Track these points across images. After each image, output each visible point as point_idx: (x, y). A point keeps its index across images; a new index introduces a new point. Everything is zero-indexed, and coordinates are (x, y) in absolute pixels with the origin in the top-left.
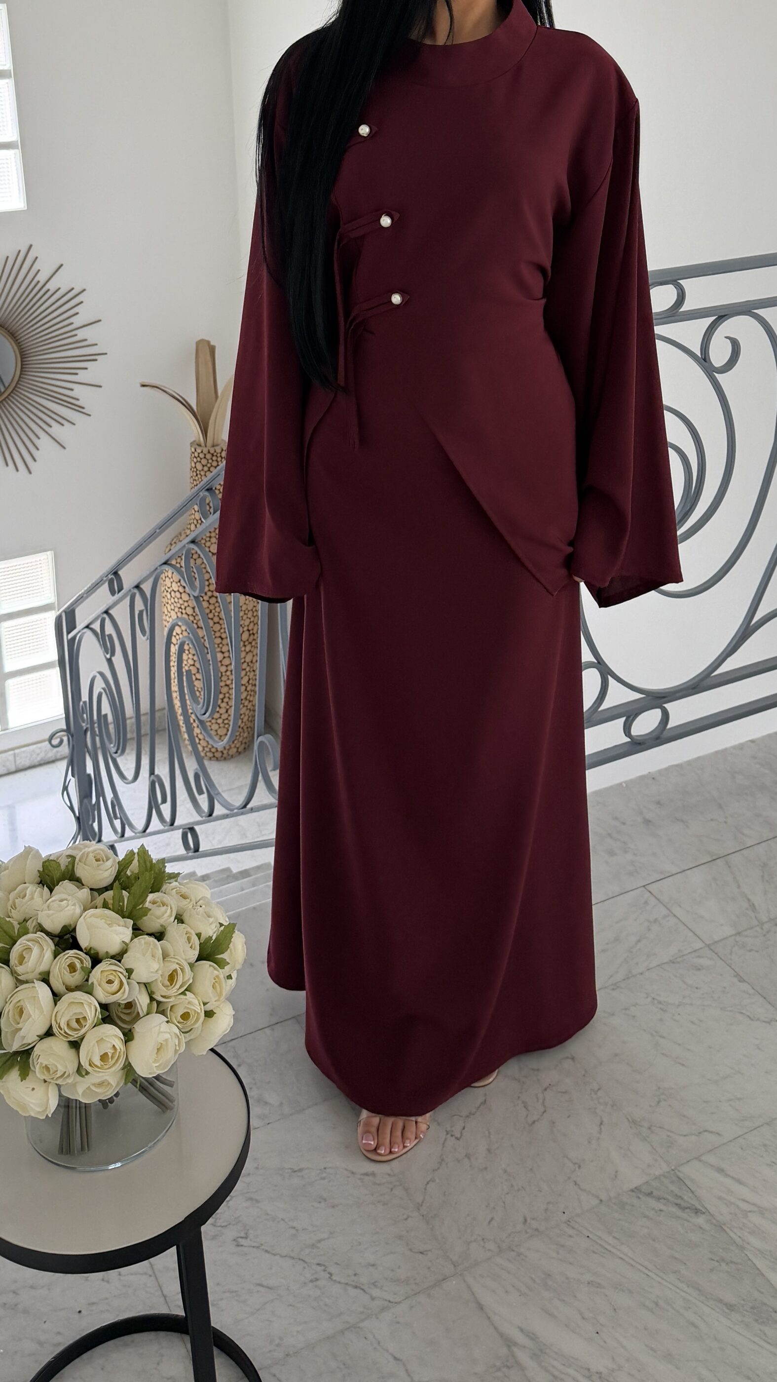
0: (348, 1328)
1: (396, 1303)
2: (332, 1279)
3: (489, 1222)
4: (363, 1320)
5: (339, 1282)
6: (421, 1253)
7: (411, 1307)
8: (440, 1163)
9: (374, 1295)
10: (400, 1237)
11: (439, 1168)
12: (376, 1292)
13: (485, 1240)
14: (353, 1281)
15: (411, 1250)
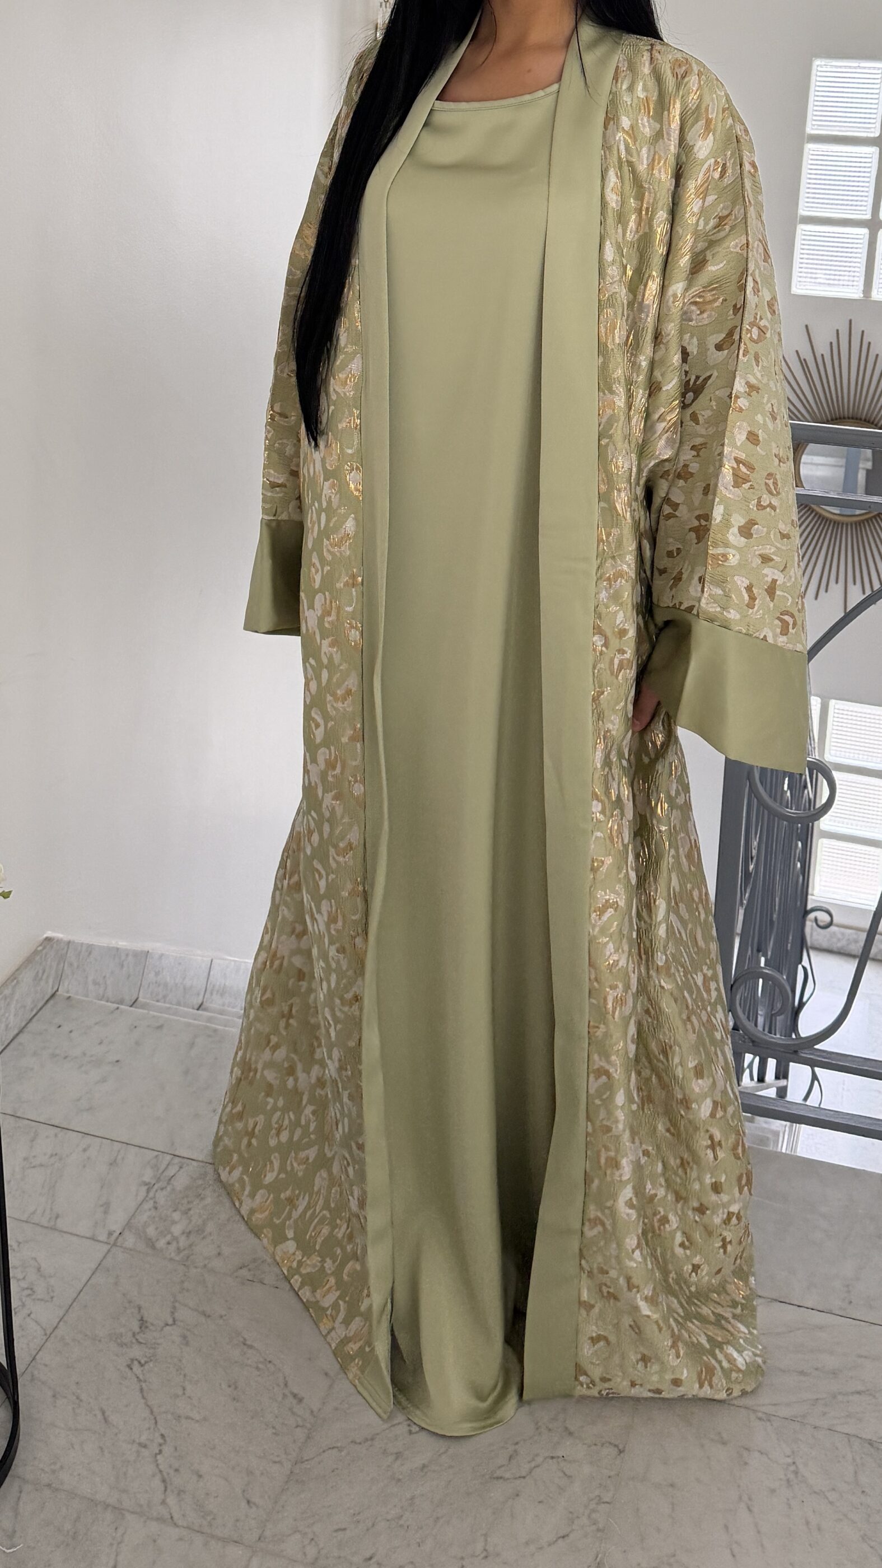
0: (115, 1508)
1: (175, 1524)
2: (156, 1457)
3: (336, 1531)
4: (132, 1513)
5: (157, 1465)
6: (248, 1502)
7: (181, 1539)
8: (366, 1440)
9: (168, 1500)
10: (250, 1473)
11: (360, 1443)
12: (171, 1500)
13: (313, 1543)
14: (168, 1474)
15: (244, 1491)
